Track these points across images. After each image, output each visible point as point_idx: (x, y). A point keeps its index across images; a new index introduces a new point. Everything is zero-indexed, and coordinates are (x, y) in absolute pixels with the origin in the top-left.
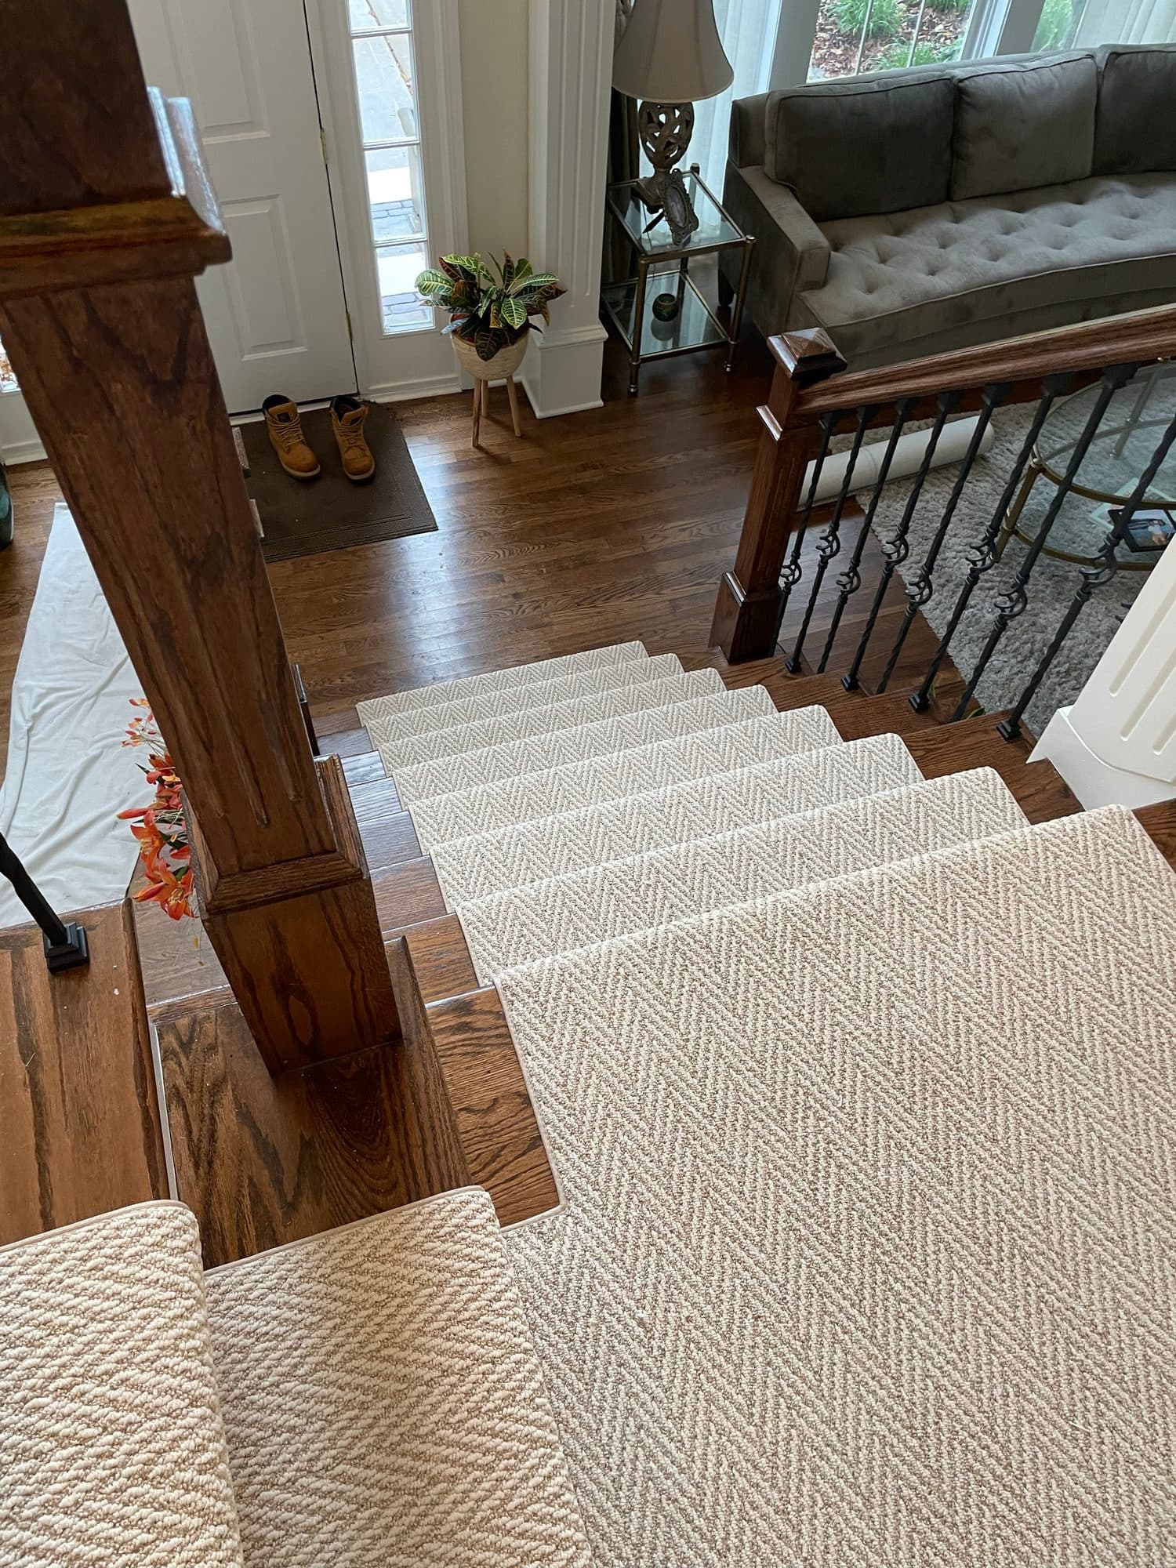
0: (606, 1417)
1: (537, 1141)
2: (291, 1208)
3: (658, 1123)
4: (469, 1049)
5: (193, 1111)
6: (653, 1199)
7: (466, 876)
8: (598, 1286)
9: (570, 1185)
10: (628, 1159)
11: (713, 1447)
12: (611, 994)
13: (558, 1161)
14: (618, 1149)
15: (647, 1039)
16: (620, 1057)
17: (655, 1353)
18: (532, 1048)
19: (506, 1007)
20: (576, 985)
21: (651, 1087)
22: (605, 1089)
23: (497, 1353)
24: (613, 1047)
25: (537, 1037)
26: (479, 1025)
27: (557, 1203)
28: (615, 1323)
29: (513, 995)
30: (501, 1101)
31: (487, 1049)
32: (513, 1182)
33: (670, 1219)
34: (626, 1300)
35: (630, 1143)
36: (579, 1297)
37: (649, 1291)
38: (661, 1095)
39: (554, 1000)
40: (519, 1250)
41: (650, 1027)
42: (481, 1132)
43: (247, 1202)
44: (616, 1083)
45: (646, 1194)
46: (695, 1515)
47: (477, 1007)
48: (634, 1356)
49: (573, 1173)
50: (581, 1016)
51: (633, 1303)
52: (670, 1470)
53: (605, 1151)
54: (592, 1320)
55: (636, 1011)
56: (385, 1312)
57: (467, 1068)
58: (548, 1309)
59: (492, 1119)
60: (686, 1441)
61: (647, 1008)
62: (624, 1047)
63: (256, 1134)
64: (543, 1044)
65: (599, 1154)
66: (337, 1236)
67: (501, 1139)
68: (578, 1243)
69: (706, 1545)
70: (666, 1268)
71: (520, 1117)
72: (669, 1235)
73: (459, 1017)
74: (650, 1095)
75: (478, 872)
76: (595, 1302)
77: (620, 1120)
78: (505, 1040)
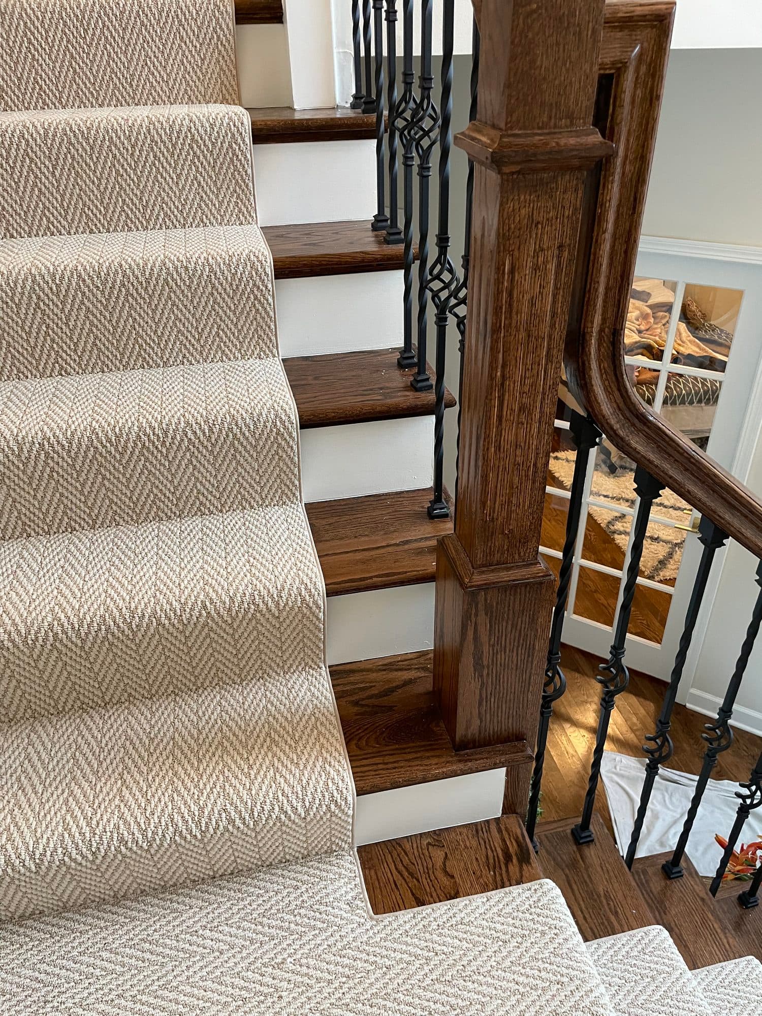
0: (233, 931)
1: (420, 903)
2: (356, 703)
3: (429, 995)
4: (491, 861)
5: (415, 661)
6: (368, 981)
7: (733, 986)
8: (314, 933)
9: (386, 922)
10: (401, 966)
11: (196, 1003)
12: (542, 967)
13: (405, 915)
14: (409, 959)
15: (502, 995)
16: (485, 969)
17: (263, 969)
18: (492, 902)
19: (525, 886)
20: (547, 937)
21: (459, 992)
22: (458, 953)
23: (253, 792)
24: (494, 964)
25: (501, 906)
26: (511, 867)
27: (376, 913)
28: (289, 942)
29: (535, 890)
30: (452, 881)
31: (492, 873)
32: (393, 886)
33: (352, 994)
34: (302, 952)
35: (414, 968)
36: (309, 918)
37: (304, 970)
38: (453, 1001)
39: (533, 920)
40: (346, 884)
41: (513, 1000)
42: (430, 866)
43: (362, 685)
44: (462, 963)
45: (374, 977)
46: (161, 983)
47: (525, 867)
48: (265, 953)
49: (395, 925)
50: (520, 940)
51: (299, 956)
52: (191, 969)
53: (409, 948)
54: (292, 925)
55: (528, 989)
56: (289, 739)
57: (477, 859)
58: (305, 897)
59: (440, 875)
60: (205, 983)
61: (531, 999)
62: (494, 973)
63: (398, 687)
64: (495, 910)
65: (407, 944)
66: (336, 721)
67: (424, 880)
68: (344, 922)
69: (142, 988)
70: (319, 985)
71: (439, 891)
72: (341, 991)
73: (516, 854)
74: (452, 991)
75: (740, 997)
76: (303, 929)
77: (432, 963)
78: (499, 884)
